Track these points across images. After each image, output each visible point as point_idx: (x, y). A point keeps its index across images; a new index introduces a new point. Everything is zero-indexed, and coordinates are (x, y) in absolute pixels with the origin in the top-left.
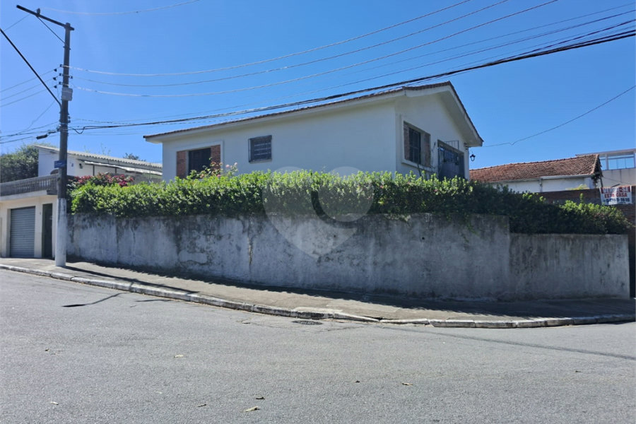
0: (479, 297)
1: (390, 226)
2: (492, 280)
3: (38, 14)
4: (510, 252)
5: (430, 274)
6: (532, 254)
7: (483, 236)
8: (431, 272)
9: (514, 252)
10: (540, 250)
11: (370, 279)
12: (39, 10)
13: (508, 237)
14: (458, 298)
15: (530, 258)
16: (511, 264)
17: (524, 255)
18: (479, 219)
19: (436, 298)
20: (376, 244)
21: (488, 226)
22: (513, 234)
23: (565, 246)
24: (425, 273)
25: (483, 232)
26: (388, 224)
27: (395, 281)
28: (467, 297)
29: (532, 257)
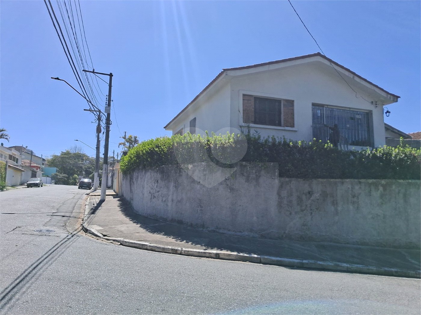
0: (240, 232)
1: (181, 174)
2: (255, 218)
3: (93, 72)
4: (279, 194)
5: (202, 210)
6: (311, 198)
7: (247, 180)
8: (203, 209)
9: (284, 193)
10: (324, 195)
11: (169, 211)
12: (94, 70)
13: (277, 181)
14: (221, 231)
15: (310, 201)
16: (280, 205)
17: (299, 198)
18: (245, 166)
19: (205, 229)
20: (174, 186)
21: (254, 171)
22: (283, 179)
23: (370, 192)
24: (199, 209)
25: (248, 177)
26: (180, 171)
27: (181, 214)
28: (229, 231)
29: (313, 200)
